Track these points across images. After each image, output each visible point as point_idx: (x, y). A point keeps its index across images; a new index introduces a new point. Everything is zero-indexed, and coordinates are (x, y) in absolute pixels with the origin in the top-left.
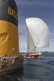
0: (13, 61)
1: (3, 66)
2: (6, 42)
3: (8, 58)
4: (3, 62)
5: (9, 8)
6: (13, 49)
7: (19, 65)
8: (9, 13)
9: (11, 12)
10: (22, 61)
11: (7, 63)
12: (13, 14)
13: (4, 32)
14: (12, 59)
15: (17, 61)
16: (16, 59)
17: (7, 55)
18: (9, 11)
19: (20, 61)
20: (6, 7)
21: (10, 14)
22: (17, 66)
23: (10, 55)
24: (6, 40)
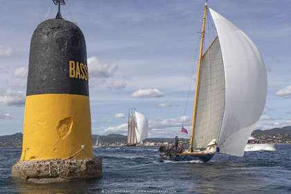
0: (84, 167)
1: (70, 172)
2: (70, 135)
3: (75, 161)
4: (69, 168)
5: (71, 62)
6: (83, 146)
7: (94, 174)
8: (71, 76)
9: (75, 70)
10: (99, 167)
11: (75, 169)
12: (79, 73)
13: (66, 115)
14: (82, 163)
15: (90, 166)
16: (87, 163)
17: (72, 157)
18: (71, 72)
19: (95, 168)
20: (65, 63)
21: (73, 76)
22: (91, 175)
23: (78, 158)
24: (70, 131)
